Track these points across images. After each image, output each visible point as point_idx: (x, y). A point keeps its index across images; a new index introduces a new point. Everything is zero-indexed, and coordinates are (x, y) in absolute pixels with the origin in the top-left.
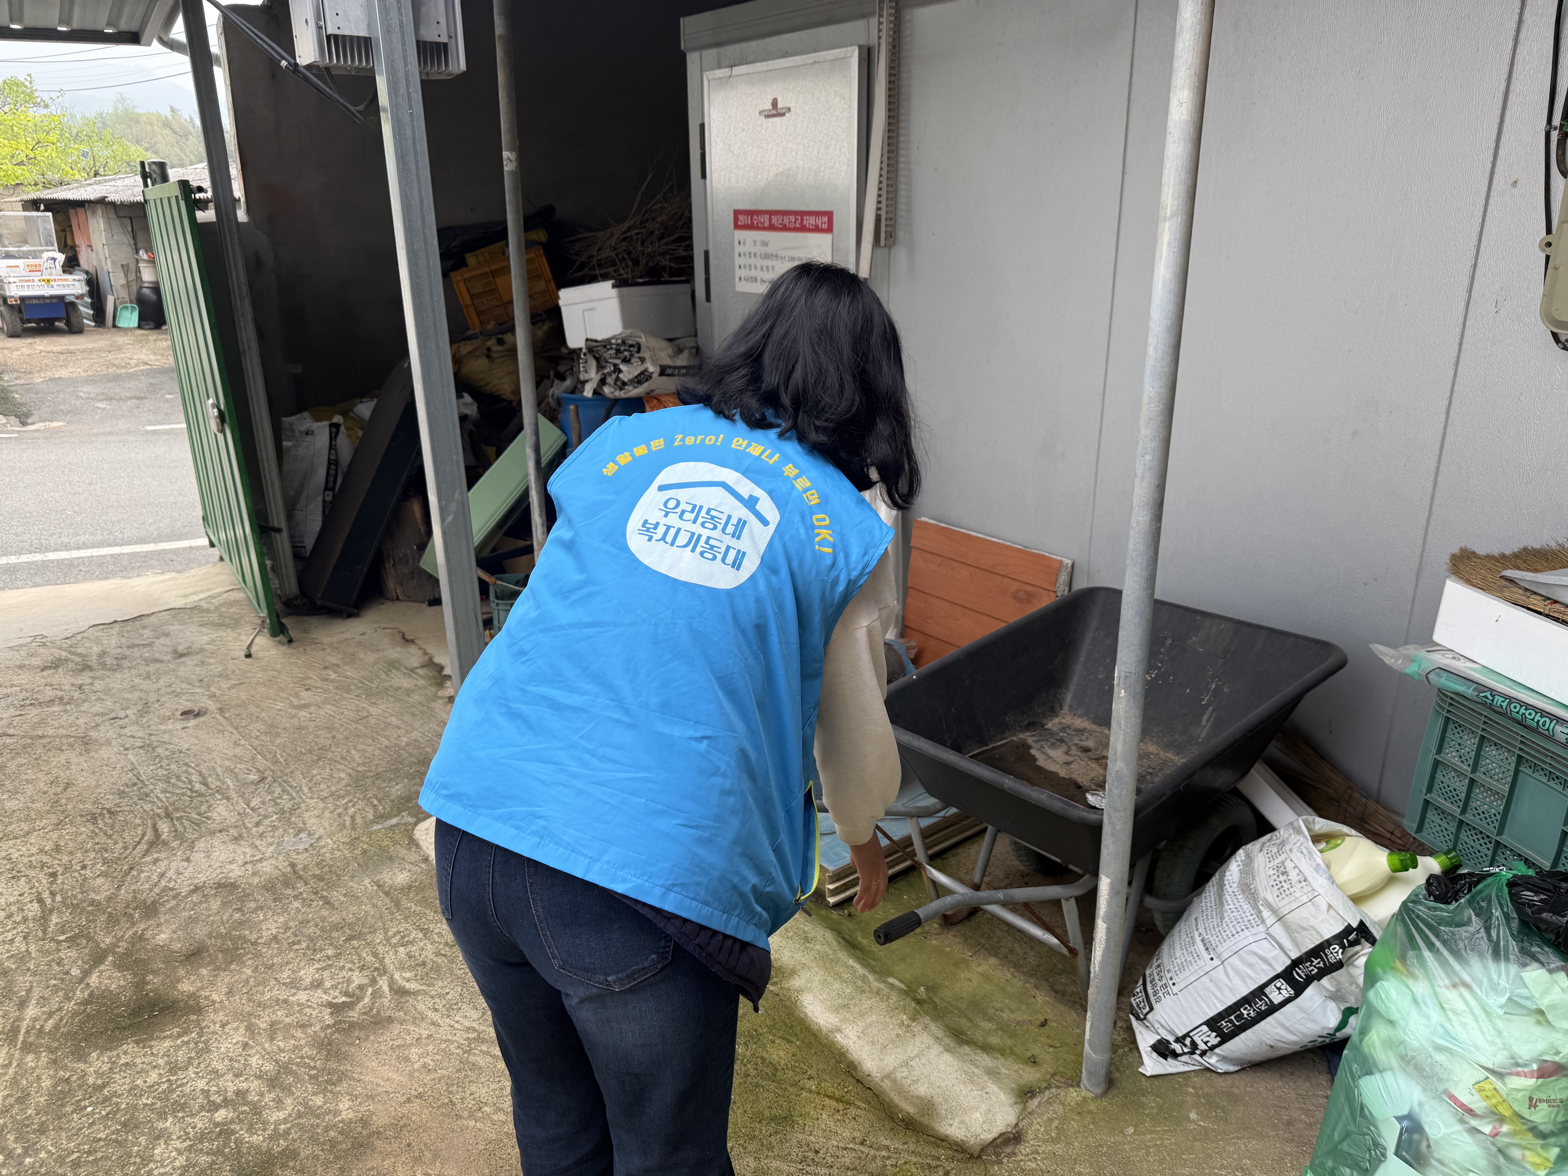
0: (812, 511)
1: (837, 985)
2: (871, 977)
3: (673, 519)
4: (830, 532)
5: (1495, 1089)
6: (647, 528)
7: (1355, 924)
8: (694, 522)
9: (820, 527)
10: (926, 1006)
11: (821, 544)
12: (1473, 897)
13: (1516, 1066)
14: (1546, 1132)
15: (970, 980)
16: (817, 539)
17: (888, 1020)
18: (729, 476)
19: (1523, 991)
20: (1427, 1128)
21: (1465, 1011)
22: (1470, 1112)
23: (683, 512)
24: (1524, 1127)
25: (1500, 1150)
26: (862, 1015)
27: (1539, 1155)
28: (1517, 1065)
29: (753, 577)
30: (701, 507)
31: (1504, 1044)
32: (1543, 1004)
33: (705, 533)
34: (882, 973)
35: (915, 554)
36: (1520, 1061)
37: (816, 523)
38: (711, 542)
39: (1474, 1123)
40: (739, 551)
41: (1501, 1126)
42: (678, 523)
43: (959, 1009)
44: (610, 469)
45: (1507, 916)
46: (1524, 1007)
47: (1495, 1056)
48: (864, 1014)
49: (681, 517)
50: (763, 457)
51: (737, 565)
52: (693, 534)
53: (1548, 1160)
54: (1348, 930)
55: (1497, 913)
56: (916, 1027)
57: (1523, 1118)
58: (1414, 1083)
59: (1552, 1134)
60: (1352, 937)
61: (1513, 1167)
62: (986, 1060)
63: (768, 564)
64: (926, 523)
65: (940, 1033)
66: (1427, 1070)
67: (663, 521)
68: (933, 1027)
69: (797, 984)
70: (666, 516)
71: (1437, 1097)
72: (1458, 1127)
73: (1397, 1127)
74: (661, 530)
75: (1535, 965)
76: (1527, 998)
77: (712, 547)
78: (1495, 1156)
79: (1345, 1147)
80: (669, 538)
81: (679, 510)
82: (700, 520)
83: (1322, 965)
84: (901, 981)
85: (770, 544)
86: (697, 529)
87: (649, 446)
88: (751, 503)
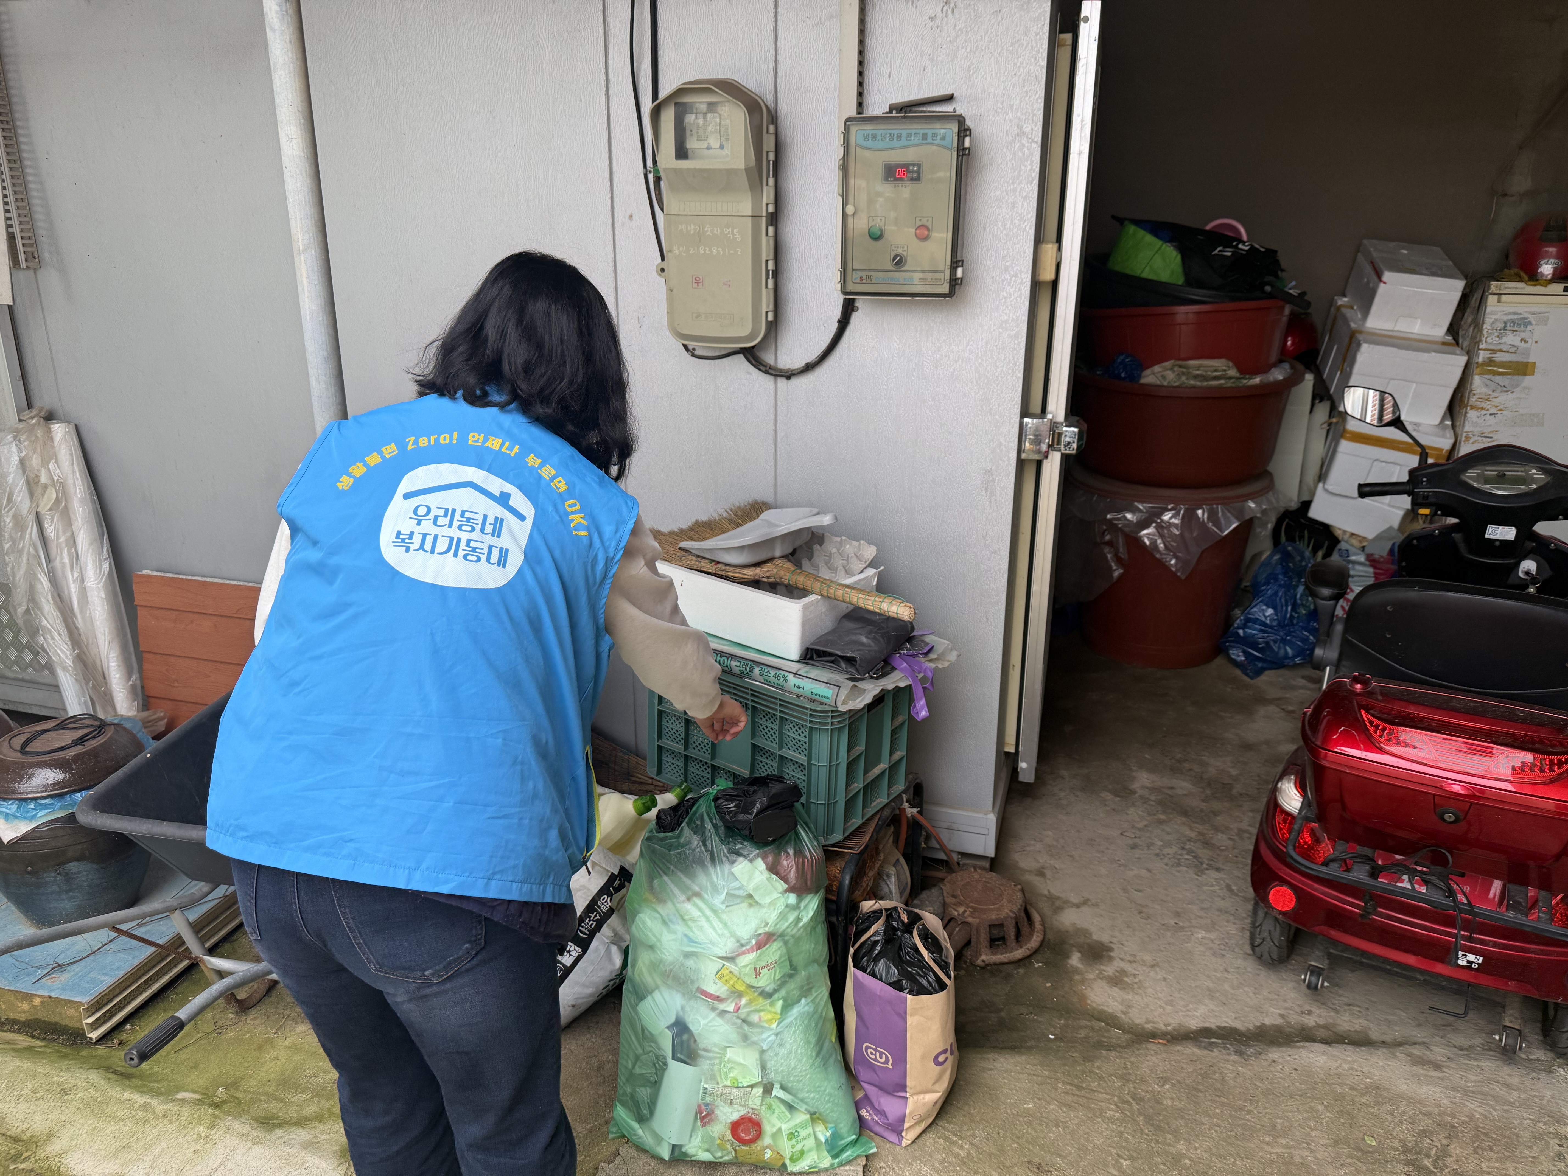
0: (562, 497)
1: (111, 1128)
2: (154, 1102)
3: (427, 526)
4: (582, 516)
5: (731, 972)
6: (402, 540)
7: (616, 872)
8: (450, 526)
9: (573, 513)
10: (226, 1107)
11: (576, 528)
12: (691, 819)
13: (742, 948)
14: (771, 991)
15: (276, 1058)
16: (572, 525)
17: (181, 1140)
18: (472, 473)
19: (736, 884)
20: (691, 1027)
21: (699, 916)
22: (717, 998)
23: (436, 517)
24: (756, 994)
25: (744, 1021)
26: (147, 1148)
27: (770, 1012)
28: (742, 945)
29: (520, 572)
30: (454, 511)
31: (730, 933)
32: (750, 889)
33: (464, 536)
34: (167, 1093)
35: (141, 612)
36: (743, 942)
37: (569, 510)
38: (472, 544)
39: (722, 1006)
40: (501, 549)
41: (740, 1001)
42: (434, 530)
43: (267, 1094)
44: (345, 483)
45: (715, 826)
46: (738, 897)
47: (725, 945)
48: (151, 1145)
49: (435, 523)
50: (503, 450)
51: (502, 562)
52: (452, 539)
53: (776, 1013)
54: (612, 878)
55: (709, 826)
56: (215, 1134)
57: (753, 987)
58: (674, 992)
59: (776, 991)
60: (617, 883)
61: (754, 1030)
62: (303, 1134)
63: (531, 556)
64: (149, 576)
65: (245, 1129)
66: (682, 977)
67: (417, 530)
68: (237, 1126)
69: (57, 1148)
70: (419, 524)
71: (692, 997)
72: (713, 1015)
73: (669, 1034)
74: (417, 539)
75: (741, 859)
76: (739, 888)
77: (474, 549)
78: (741, 1027)
79: (637, 1070)
80: (428, 547)
81: (431, 516)
82: (456, 524)
83: (598, 917)
84: (194, 1091)
85: (531, 537)
86: (454, 532)
87: (381, 453)
88: (503, 499)
